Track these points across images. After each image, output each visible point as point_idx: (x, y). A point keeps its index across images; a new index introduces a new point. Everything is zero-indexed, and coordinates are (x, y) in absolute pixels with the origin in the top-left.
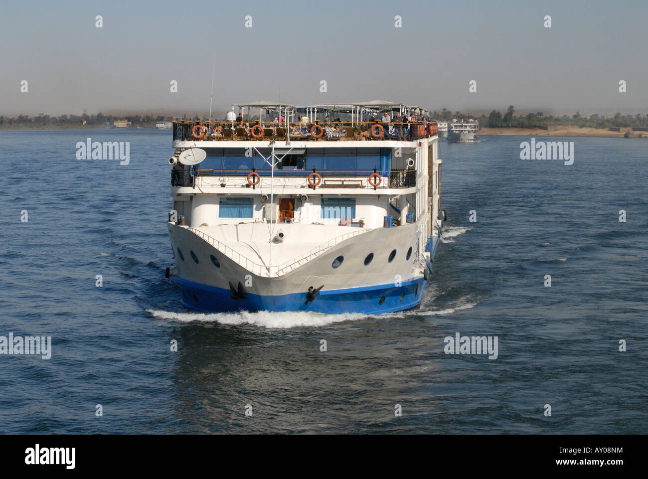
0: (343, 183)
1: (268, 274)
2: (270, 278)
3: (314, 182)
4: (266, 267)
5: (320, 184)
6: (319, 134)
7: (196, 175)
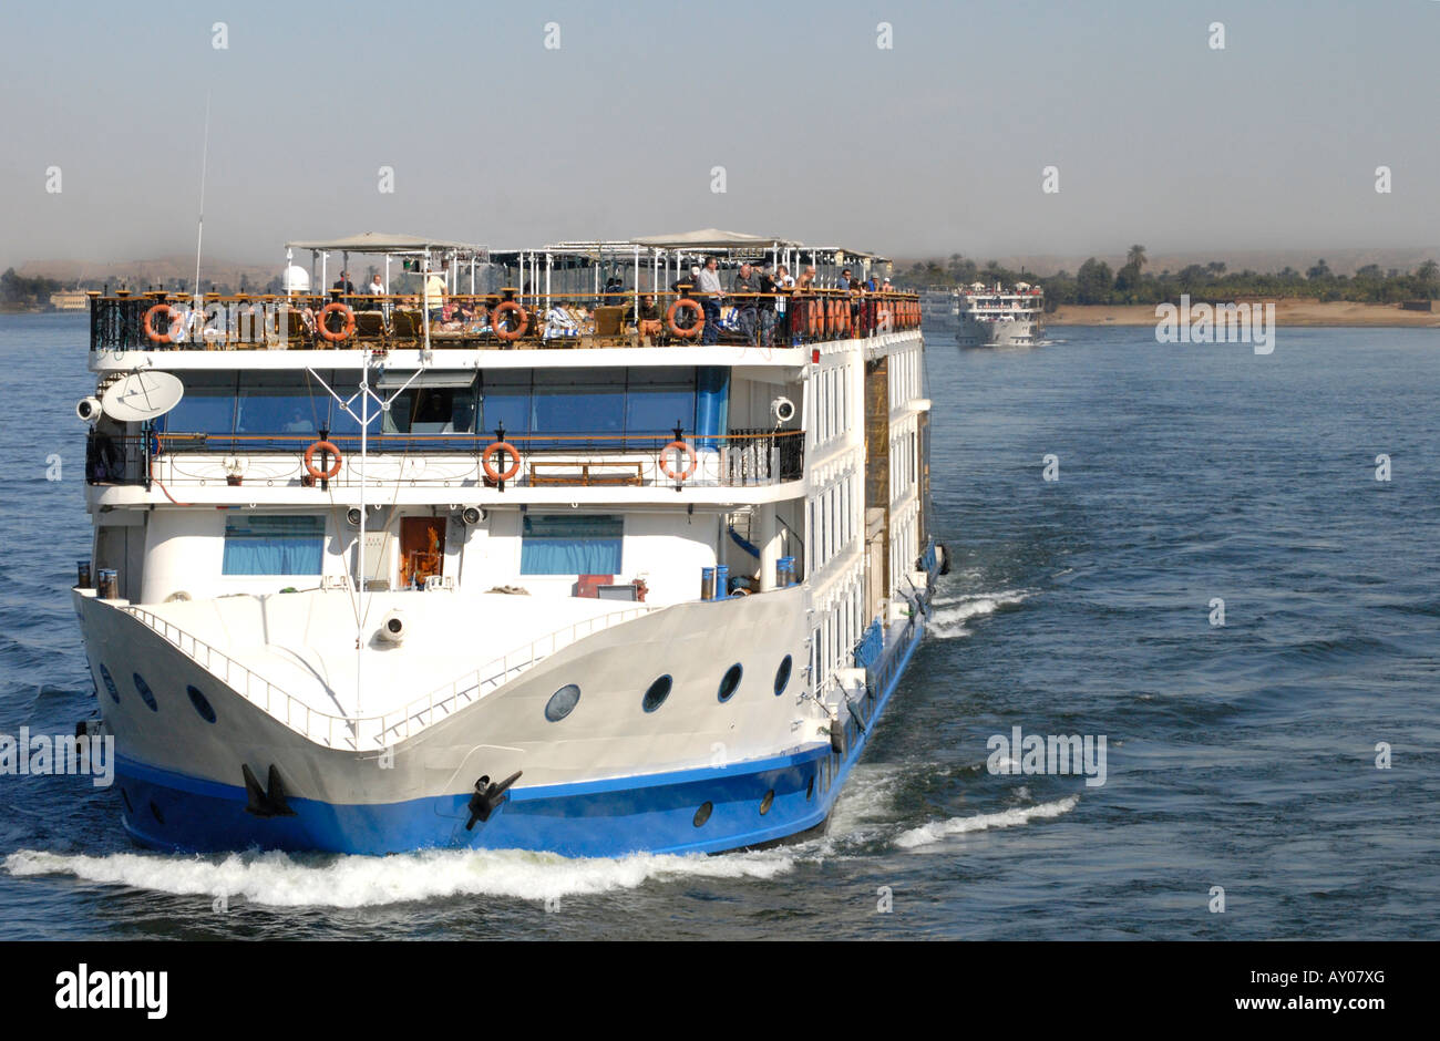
0: (585, 469)
1: (353, 741)
2: (356, 754)
3: (501, 470)
4: (348, 721)
5: (519, 476)
6: (516, 328)
7: (157, 451)
